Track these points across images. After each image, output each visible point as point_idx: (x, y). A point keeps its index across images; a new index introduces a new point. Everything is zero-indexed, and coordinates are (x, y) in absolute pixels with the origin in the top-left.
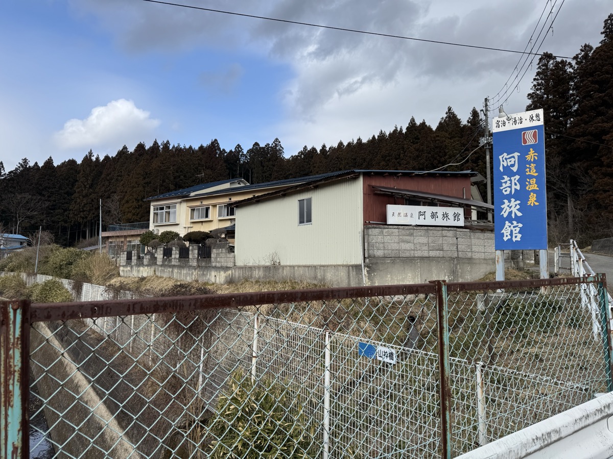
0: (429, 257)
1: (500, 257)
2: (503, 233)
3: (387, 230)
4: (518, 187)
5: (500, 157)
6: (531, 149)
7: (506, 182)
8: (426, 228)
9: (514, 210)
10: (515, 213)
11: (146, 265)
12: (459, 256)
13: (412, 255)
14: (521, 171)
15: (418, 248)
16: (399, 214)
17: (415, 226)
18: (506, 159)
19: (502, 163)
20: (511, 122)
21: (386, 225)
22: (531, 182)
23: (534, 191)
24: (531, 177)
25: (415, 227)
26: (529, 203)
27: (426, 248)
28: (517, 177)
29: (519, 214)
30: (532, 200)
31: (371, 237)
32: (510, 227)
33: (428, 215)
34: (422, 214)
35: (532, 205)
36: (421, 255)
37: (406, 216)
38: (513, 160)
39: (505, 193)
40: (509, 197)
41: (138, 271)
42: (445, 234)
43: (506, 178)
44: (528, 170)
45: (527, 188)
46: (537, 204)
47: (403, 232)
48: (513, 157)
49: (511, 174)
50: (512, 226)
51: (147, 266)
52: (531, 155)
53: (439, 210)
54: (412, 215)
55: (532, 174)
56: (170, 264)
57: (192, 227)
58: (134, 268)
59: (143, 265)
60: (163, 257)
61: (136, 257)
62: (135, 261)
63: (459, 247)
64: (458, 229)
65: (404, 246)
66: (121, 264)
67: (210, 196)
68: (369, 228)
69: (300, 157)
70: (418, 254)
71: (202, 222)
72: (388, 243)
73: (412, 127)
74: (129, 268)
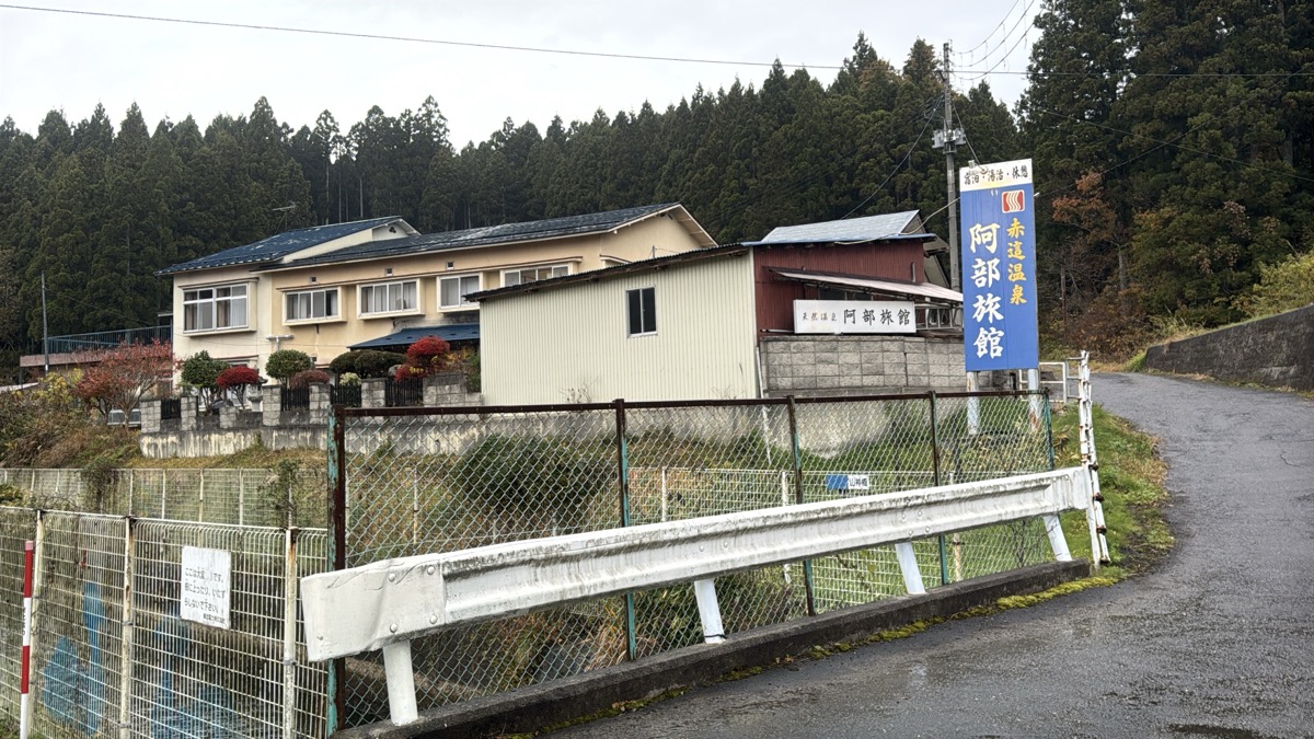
0: (863, 386)
1: (973, 381)
2: (977, 346)
3: (796, 343)
4: (997, 276)
5: (972, 230)
6: (1015, 219)
7: (980, 269)
8: (856, 338)
9: (992, 311)
10: (994, 316)
11: (229, 430)
12: (910, 384)
13: (836, 383)
14: (1000, 253)
15: (846, 372)
16: (814, 315)
17: (840, 335)
18: (980, 233)
19: (974, 239)
20: (986, 175)
21: (793, 334)
22: (1015, 268)
23: (1019, 282)
24: (1016, 261)
25: (839, 338)
26: (1013, 300)
27: (857, 371)
28: (996, 261)
29: (999, 317)
30: (1017, 295)
31: (771, 356)
32: (986, 336)
33: (859, 315)
34: (849, 314)
35: (1017, 303)
36: (849, 384)
37: (825, 318)
38: (989, 234)
39: (979, 285)
40: (984, 291)
41: (205, 444)
42: (886, 348)
43: (980, 263)
44: (1010, 250)
45: (1010, 278)
46: (1023, 301)
47: (822, 346)
48: (990, 230)
49: (988, 257)
50: (989, 335)
51: (234, 429)
52: (1016, 229)
53: (877, 307)
54: (834, 315)
55: (1016, 256)
56: (306, 423)
57: (291, 338)
58: (192, 438)
59: (219, 429)
60: (282, 410)
61: (194, 412)
62: (193, 422)
63: (909, 367)
64: (907, 339)
65: (823, 369)
66: (144, 430)
67: (338, 262)
68: (768, 341)
69: (497, 146)
70: (845, 382)
71: (317, 326)
72: (798, 366)
73: (776, 80)
74: (172, 439)
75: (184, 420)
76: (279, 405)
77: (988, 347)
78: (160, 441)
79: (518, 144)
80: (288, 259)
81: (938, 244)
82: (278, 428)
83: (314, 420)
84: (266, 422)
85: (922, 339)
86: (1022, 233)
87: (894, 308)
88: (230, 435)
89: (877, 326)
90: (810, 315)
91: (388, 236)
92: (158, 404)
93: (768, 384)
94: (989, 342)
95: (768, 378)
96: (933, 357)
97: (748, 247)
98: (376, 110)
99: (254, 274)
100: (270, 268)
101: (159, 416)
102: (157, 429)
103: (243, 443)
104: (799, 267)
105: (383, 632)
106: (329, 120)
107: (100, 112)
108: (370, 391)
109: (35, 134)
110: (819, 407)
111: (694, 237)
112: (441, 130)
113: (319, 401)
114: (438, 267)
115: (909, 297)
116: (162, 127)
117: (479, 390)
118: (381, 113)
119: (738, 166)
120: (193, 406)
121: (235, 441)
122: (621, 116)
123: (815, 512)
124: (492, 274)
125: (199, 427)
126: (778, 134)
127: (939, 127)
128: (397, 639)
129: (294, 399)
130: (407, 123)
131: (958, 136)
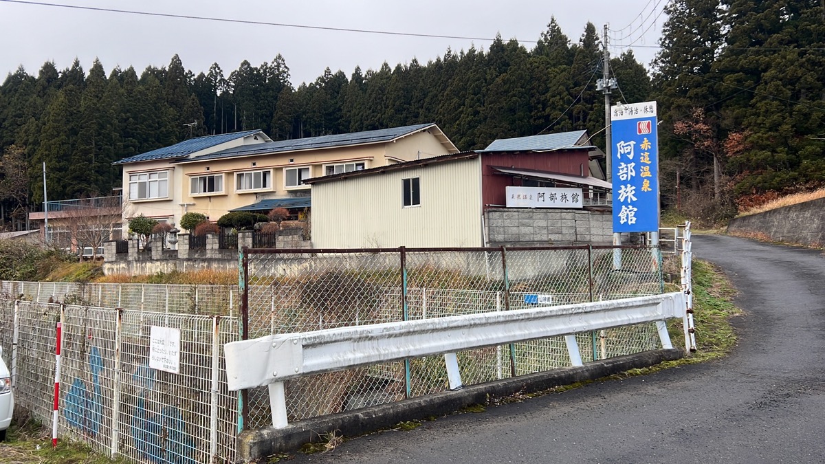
0: (549, 241)
1: (617, 239)
2: (620, 217)
3: (507, 213)
4: (634, 174)
5: (618, 145)
6: (645, 139)
7: (623, 169)
8: (545, 210)
10: (631, 199)
12: (578, 240)
13: (532, 238)
14: (636, 159)
15: (538, 232)
17: (534, 209)
18: (623, 147)
19: (619, 150)
20: (627, 111)
21: (505, 207)
22: (645, 169)
23: (647, 178)
24: (645, 165)
26: (643, 189)
28: (633, 164)
29: (634, 199)
30: (646, 187)
31: (492, 221)
32: (626, 211)
33: (547, 196)
34: (541, 196)
35: (646, 191)
36: (540, 239)
37: (526, 198)
38: (629, 147)
39: (622, 179)
40: (625, 183)
42: (563, 217)
43: (623, 165)
45: (641, 175)
46: (650, 190)
47: (523, 215)
48: (630, 145)
49: (628, 161)
50: (628, 210)
52: (646, 145)
53: (559, 191)
54: (531, 196)
55: (645, 162)
56: (204, 257)
57: (194, 205)
58: (135, 265)
59: (151, 260)
60: (190, 248)
61: (136, 249)
62: (136, 255)
63: (578, 229)
64: (577, 211)
65: (524, 230)
66: (105, 260)
67: (222, 159)
68: (489, 212)
69: (320, 85)
70: (537, 238)
71: (210, 197)
72: (508, 226)
73: (498, 46)
74: (123, 265)
75: (129, 254)
76: (188, 246)
77: (627, 218)
78: (115, 267)
79: (334, 84)
80: (192, 156)
81: (598, 152)
82: (188, 260)
83: (209, 256)
84: (180, 256)
85: (586, 212)
86: (650, 147)
87: (569, 192)
88: (158, 263)
89: (558, 203)
90: (516, 196)
91: (252, 142)
92: (114, 244)
93: (489, 238)
94: (628, 215)
95: (489, 234)
96: (593, 223)
97: (478, 153)
98: (246, 63)
99: (172, 165)
100: (182, 161)
101: (114, 251)
102: (114, 259)
103: (166, 268)
104: (510, 166)
105: (270, 376)
106: (217, 69)
107: (77, 64)
108: (243, 238)
109: (37, 76)
110: (520, 253)
111: (444, 145)
112: (285, 75)
113: (212, 243)
114: (284, 162)
115: (579, 186)
116: (115, 73)
117: (310, 239)
118: (249, 64)
119: (472, 99)
120: (136, 245)
121: (161, 267)
122: (399, 68)
123: (518, 315)
124: (317, 166)
125: (139, 258)
126: (499, 80)
127: (601, 77)
128: (277, 381)
129: (197, 243)
130: (265, 71)
131: (612, 83)
